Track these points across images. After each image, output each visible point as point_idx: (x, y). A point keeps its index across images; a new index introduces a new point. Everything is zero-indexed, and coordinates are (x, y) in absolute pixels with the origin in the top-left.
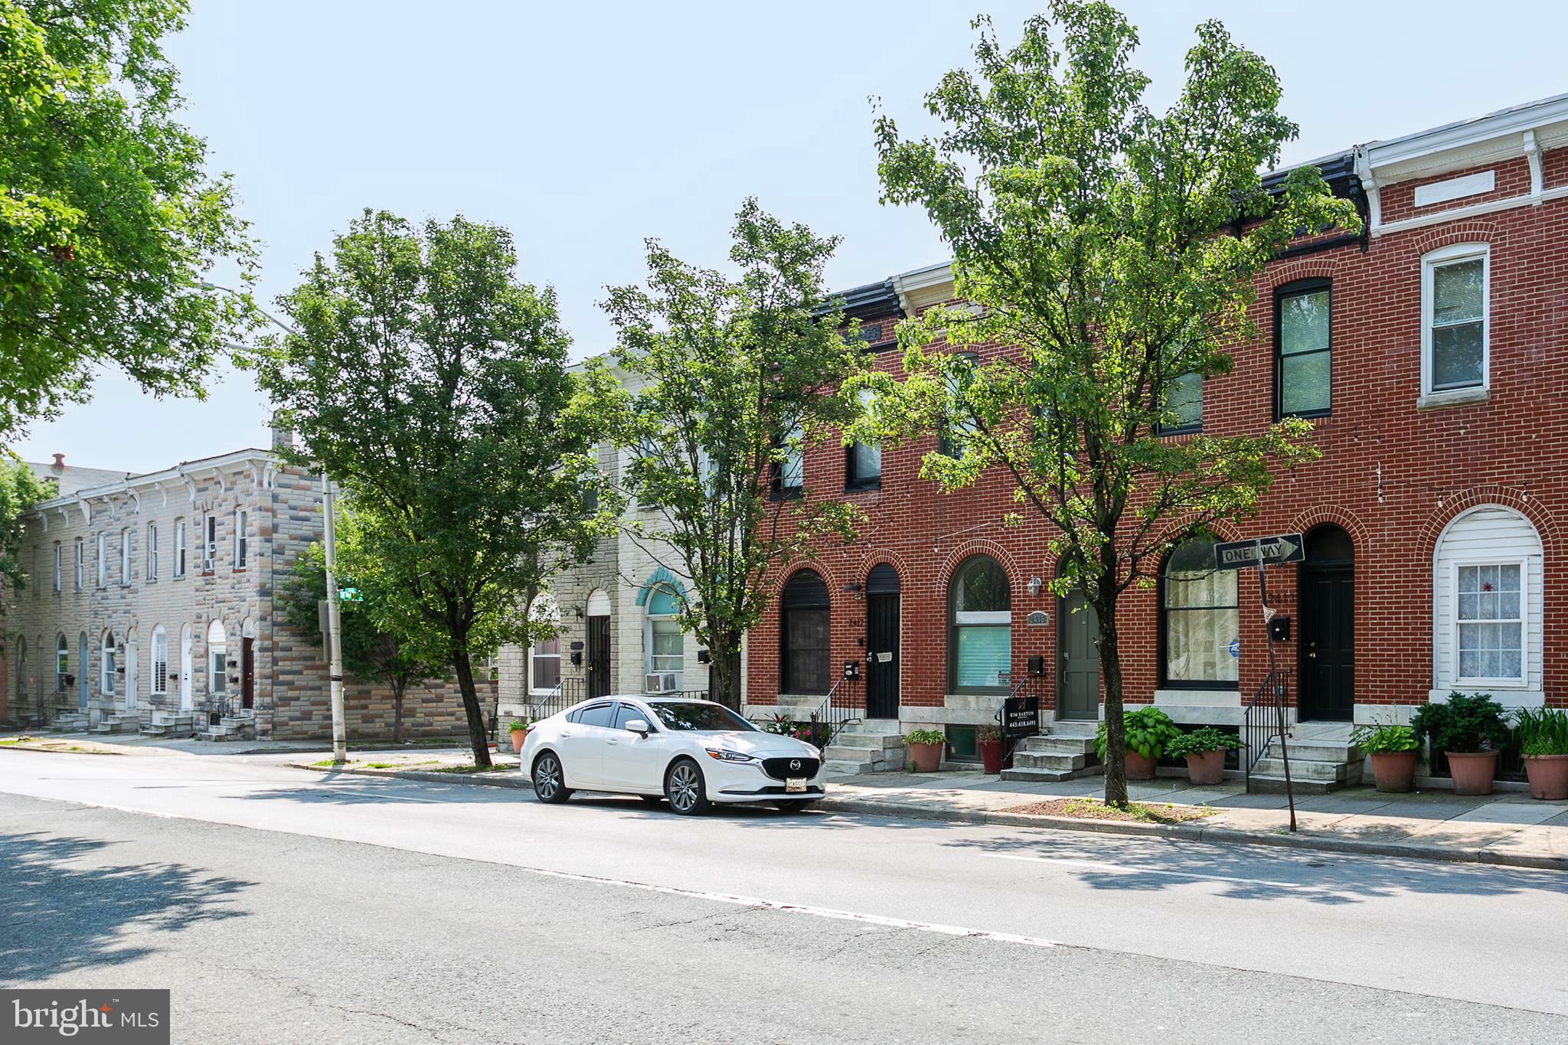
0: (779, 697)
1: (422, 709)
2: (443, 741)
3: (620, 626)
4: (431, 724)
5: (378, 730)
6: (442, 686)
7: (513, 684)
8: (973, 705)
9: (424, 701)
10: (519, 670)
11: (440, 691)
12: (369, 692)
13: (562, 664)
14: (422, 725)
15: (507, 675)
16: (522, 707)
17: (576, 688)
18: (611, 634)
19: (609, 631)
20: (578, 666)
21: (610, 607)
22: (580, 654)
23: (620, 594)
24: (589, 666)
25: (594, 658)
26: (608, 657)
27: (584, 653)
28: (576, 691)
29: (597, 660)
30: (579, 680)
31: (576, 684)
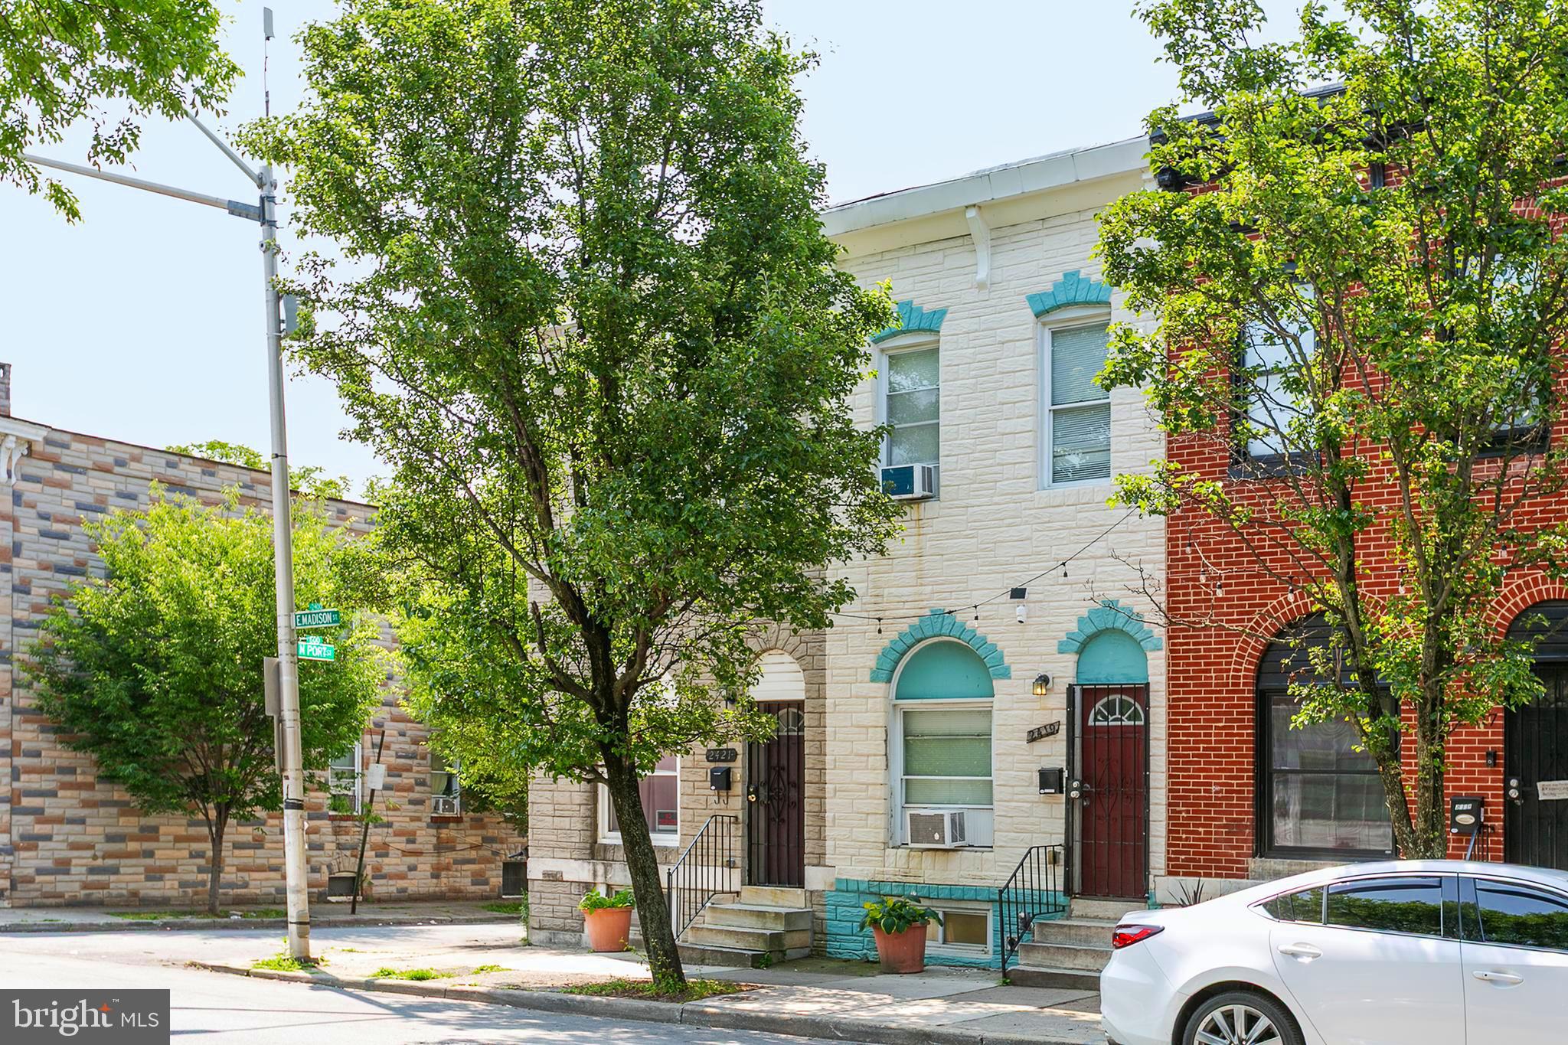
0: (1252, 863)
3: (830, 721)
5: (169, 893)
7: (565, 823)
12: (155, 829)
13: (681, 786)
14: (232, 886)
15: (551, 807)
16: (586, 864)
17: (719, 833)
18: (807, 734)
19: (801, 729)
20: (723, 793)
21: (803, 685)
22: (728, 770)
23: (829, 662)
24: (749, 793)
25: (762, 779)
26: (794, 777)
27: (739, 770)
28: (719, 839)
29: (768, 782)
30: (726, 819)
31: (719, 826)
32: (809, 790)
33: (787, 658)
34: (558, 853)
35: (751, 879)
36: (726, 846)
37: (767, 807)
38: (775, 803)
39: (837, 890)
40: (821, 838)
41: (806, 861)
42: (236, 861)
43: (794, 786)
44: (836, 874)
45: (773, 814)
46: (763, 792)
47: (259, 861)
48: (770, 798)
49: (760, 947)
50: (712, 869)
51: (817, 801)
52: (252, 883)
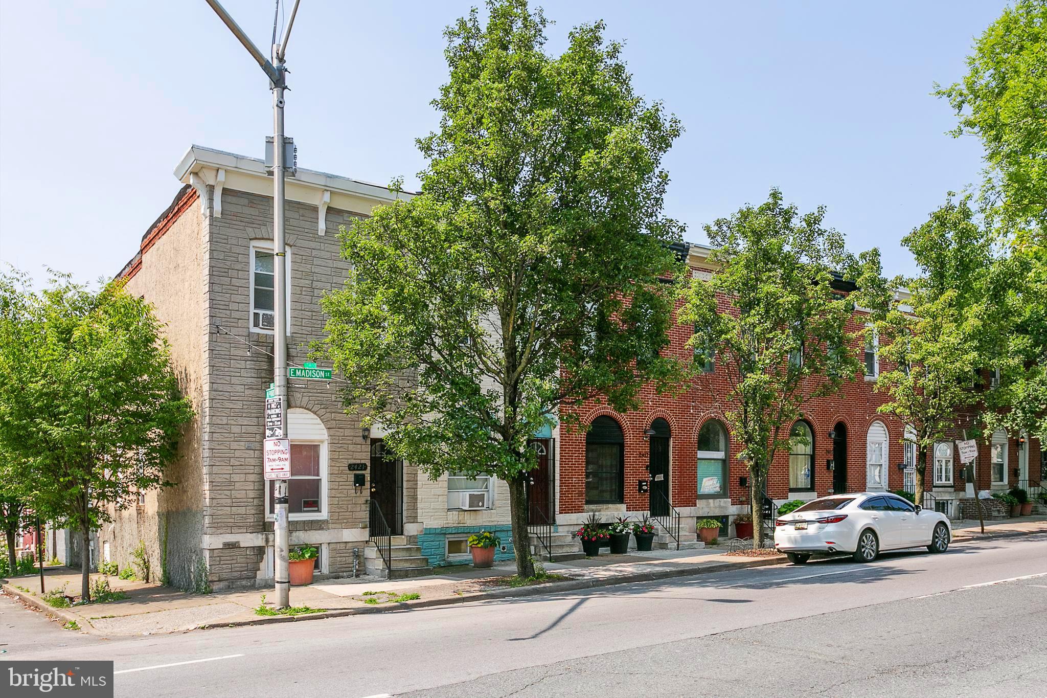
0: (586, 507)
7: (242, 510)
8: (712, 505)
10: (252, 494)
15: (229, 501)
16: (260, 535)
17: (355, 510)
20: (359, 487)
22: (364, 475)
24: (372, 487)
27: (369, 475)
28: (354, 513)
30: (359, 502)
31: (354, 506)
34: (235, 530)
39: (425, 534)
41: (404, 521)
44: (424, 526)
50: (349, 530)
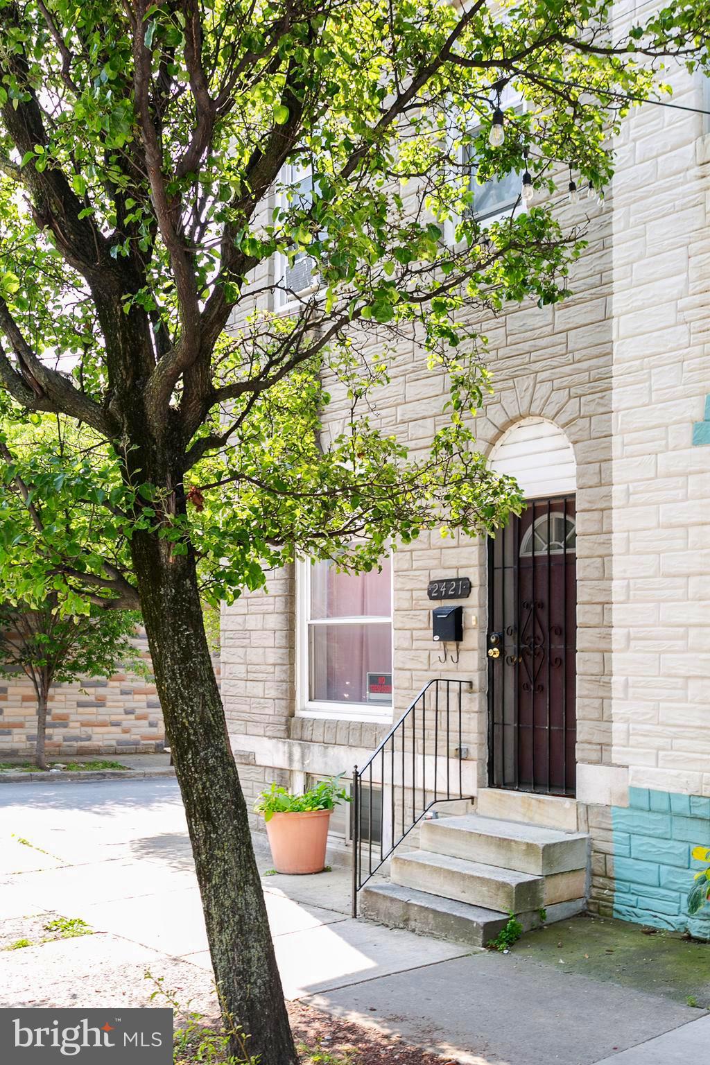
1: (77, 716)
2: (106, 765)
3: (619, 520)
4: (89, 738)
6: (105, 685)
9: (80, 705)
10: (273, 656)
11: (101, 691)
12: (4, 691)
13: (396, 639)
14: (77, 739)
15: (243, 668)
16: (280, 745)
17: (442, 705)
18: (580, 549)
19: (570, 544)
20: (452, 646)
21: (573, 468)
22: (458, 612)
23: (618, 422)
24: (490, 646)
25: (511, 621)
26: (558, 619)
27: (474, 611)
28: (443, 716)
29: (518, 628)
30: (454, 686)
31: (442, 695)
32: (583, 639)
33: (548, 428)
34: (251, 729)
35: (495, 778)
36: (454, 726)
37: (518, 667)
38: (530, 660)
39: (631, 807)
40: (604, 718)
41: (578, 755)
42: (80, 718)
43: (559, 631)
44: (631, 779)
45: (526, 679)
46: (510, 643)
47: (100, 718)
48: (520, 652)
49: (502, 906)
50: (430, 760)
51: (598, 657)
52: (95, 737)
